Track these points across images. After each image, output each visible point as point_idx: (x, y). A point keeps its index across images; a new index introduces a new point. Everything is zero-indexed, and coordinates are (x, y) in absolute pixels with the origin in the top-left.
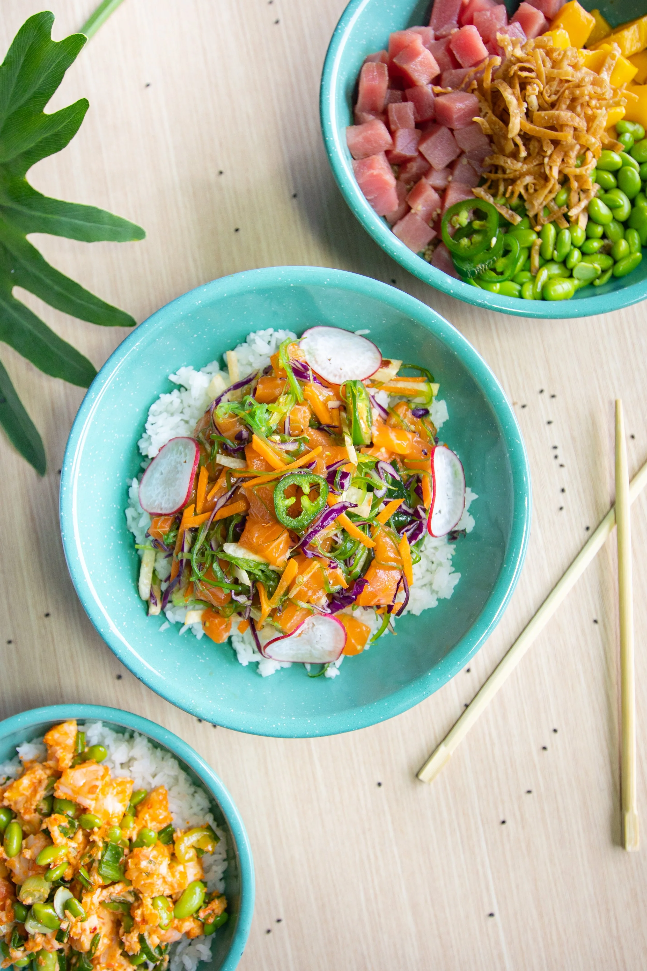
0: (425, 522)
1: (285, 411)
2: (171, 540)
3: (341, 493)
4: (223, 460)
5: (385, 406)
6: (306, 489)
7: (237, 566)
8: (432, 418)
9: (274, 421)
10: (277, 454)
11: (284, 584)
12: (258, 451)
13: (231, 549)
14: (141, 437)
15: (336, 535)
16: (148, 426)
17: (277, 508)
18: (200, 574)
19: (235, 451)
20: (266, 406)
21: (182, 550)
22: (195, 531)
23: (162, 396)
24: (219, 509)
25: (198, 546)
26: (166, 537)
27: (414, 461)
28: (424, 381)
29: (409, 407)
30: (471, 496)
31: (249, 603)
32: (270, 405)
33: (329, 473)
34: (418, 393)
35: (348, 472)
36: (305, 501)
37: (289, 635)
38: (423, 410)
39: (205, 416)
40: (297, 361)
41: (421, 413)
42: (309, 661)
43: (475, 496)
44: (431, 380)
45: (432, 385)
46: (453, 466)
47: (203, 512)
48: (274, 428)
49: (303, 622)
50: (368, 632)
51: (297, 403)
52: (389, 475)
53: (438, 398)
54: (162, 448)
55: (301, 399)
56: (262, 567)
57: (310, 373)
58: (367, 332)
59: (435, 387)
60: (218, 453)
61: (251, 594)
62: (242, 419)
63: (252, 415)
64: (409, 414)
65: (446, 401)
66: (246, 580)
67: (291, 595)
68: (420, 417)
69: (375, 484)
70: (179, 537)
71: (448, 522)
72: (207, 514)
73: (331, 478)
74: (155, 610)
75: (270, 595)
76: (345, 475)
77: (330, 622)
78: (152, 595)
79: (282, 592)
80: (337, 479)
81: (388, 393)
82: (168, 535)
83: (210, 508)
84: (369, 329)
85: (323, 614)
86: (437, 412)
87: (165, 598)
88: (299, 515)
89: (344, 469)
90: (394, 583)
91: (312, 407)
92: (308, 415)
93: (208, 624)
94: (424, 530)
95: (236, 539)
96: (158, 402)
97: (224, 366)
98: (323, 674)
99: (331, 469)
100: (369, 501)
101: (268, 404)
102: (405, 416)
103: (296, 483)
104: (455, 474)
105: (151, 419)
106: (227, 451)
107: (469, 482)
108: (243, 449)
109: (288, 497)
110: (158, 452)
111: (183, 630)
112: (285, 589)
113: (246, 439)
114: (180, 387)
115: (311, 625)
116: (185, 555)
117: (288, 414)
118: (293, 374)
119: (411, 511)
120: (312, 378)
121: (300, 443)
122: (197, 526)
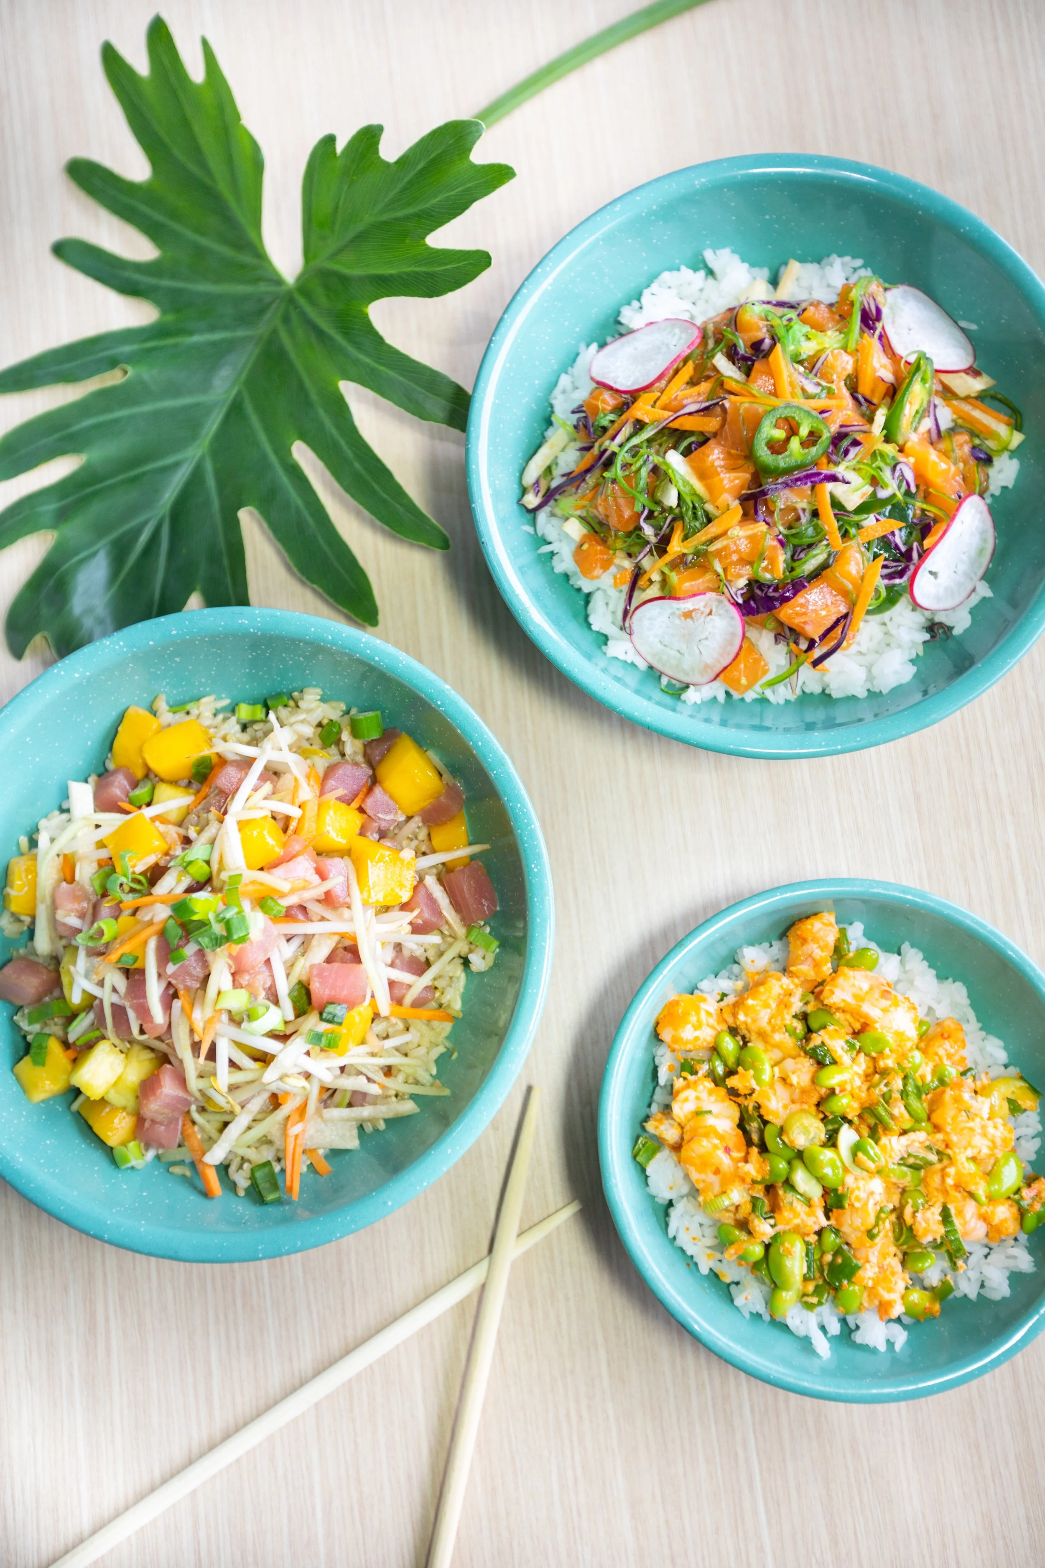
0: (912, 568)
1: (827, 346)
2: (605, 422)
3: (839, 463)
4: (721, 362)
5: (943, 427)
6: (804, 431)
7: (670, 481)
8: (992, 472)
9: (808, 349)
10: (791, 384)
11: (713, 530)
12: (773, 366)
13: (674, 459)
14: (629, 304)
15: (804, 510)
16: (646, 293)
17: (760, 432)
18: (620, 473)
19: (745, 359)
20: (807, 329)
21: (613, 438)
22: (640, 426)
23: (683, 268)
24: (684, 415)
25: (635, 441)
26: (602, 415)
27: (941, 495)
28: (1008, 425)
29: (971, 441)
30: (984, 591)
31: (653, 540)
32: (813, 331)
33: (839, 433)
34: (992, 434)
35: (861, 441)
36: (795, 443)
37: (678, 599)
38: (986, 454)
39: (725, 313)
40: (874, 300)
41: (982, 456)
42: (670, 673)
43: (989, 594)
44: (1018, 427)
45: (1015, 433)
46: (985, 540)
47: (665, 408)
48: (804, 356)
49: (704, 594)
50: (766, 672)
51: (845, 349)
52: (905, 483)
53: (1013, 454)
54: (652, 323)
55: (852, 346)
56: (695, 499)
57: (879, 326)
58: (974, 327)
59: (1017, 438)
60: (721, 350)
61: (662, 533)
62: (772, 326)
63: (788, 328)
64: (967, 449)
65: (1021, 464)
66: (671, 500)
67: (712, 548)
68: (978, 459)
69: (882, 479)
70: (616, 425)
71: (938, 599)
72: (667, 414)
73: (837, 439)
74: (532, 500)
75: (686, 538)
76: (856, 443)
77: (732, 618)
78: (537, 483)
79: (704, 539)
80: (845, 443)
81: (955, 417)
82: (605, 415)
83: (675, 408)
84: (978, 324)
85: (732, 601)
86: (1000, 471)
87: (549, 496)
88: (779, 453)
89: (859, 437)
90: (836, 613)
91: (860, 363)
92: (850, 368)
93: (585, 547)
94: (905, 578)
95: (687, 453)
96: (675, 273)
97: (774, 282)
98: (680, 695)
99: (844, 430)
100: (864, 494)
101: (812, 328)
102: (961, 446)
103: (797, 418)
104: (981, 552)
105: (654, 287)
106: (732, 355)
107: (989, 577)
108: (753, 361)
109: (776, 426)
110: (643, 326)
111: (546, 549)
112: (709, 536)
113: (763, 350)
114: (711, 273)
115: (708, 611)
116: (613, 447)
117: (828, 352)
118: (859, 317)
119: (903, 549)
120: (877, 333)
121: (822, 390)
122: (647, 421)
